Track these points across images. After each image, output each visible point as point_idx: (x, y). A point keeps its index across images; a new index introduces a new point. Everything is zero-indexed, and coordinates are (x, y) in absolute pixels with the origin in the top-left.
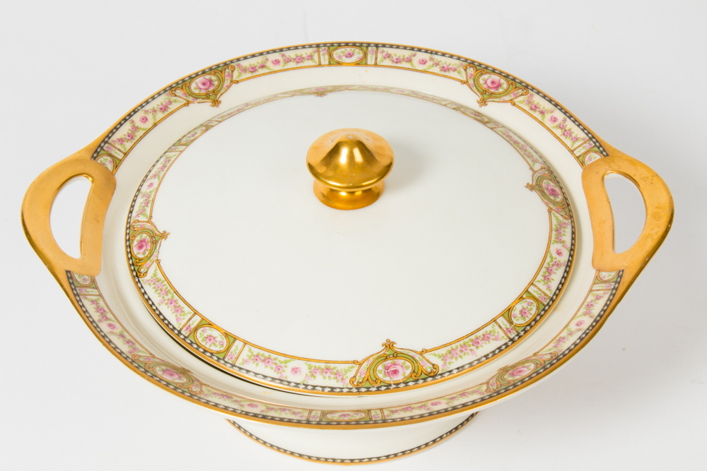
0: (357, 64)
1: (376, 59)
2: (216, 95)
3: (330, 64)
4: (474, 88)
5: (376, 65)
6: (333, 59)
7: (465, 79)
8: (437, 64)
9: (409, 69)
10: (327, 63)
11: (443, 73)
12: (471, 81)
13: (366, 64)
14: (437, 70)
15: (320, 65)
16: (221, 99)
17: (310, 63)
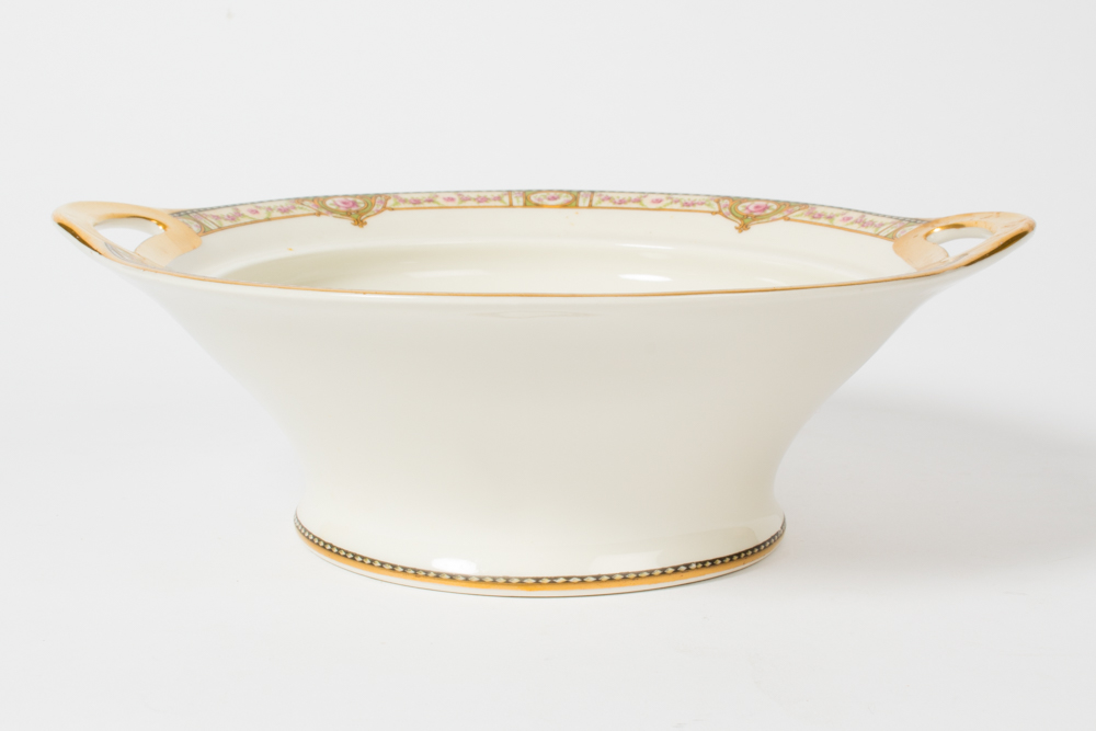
0: (565, 206)
1: (591, 201)
2: (361, 215)
3: (525, 205)
4: (731, 216)
5: (590, 206)
6: (531, 202)
7: (717, 209)
8: (676, 202)
9: (637, 209)
10: (521, 204)
11: (685, 208)
12: (726, 211)
13: (577, 206)
14: (678, 206)
15: (511, 205)
16: (368, 220)
17: (498, 203)
